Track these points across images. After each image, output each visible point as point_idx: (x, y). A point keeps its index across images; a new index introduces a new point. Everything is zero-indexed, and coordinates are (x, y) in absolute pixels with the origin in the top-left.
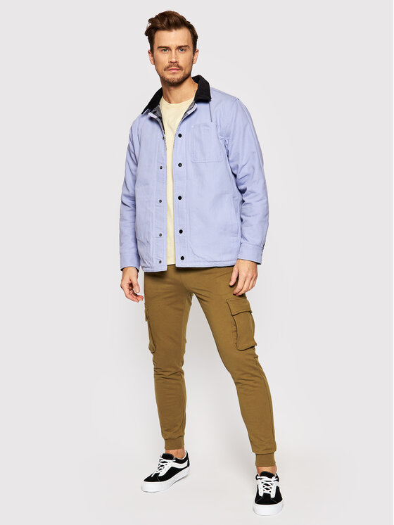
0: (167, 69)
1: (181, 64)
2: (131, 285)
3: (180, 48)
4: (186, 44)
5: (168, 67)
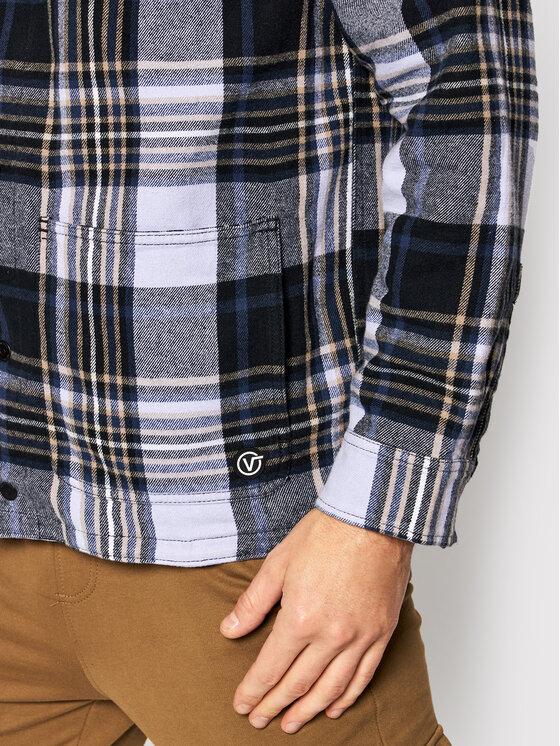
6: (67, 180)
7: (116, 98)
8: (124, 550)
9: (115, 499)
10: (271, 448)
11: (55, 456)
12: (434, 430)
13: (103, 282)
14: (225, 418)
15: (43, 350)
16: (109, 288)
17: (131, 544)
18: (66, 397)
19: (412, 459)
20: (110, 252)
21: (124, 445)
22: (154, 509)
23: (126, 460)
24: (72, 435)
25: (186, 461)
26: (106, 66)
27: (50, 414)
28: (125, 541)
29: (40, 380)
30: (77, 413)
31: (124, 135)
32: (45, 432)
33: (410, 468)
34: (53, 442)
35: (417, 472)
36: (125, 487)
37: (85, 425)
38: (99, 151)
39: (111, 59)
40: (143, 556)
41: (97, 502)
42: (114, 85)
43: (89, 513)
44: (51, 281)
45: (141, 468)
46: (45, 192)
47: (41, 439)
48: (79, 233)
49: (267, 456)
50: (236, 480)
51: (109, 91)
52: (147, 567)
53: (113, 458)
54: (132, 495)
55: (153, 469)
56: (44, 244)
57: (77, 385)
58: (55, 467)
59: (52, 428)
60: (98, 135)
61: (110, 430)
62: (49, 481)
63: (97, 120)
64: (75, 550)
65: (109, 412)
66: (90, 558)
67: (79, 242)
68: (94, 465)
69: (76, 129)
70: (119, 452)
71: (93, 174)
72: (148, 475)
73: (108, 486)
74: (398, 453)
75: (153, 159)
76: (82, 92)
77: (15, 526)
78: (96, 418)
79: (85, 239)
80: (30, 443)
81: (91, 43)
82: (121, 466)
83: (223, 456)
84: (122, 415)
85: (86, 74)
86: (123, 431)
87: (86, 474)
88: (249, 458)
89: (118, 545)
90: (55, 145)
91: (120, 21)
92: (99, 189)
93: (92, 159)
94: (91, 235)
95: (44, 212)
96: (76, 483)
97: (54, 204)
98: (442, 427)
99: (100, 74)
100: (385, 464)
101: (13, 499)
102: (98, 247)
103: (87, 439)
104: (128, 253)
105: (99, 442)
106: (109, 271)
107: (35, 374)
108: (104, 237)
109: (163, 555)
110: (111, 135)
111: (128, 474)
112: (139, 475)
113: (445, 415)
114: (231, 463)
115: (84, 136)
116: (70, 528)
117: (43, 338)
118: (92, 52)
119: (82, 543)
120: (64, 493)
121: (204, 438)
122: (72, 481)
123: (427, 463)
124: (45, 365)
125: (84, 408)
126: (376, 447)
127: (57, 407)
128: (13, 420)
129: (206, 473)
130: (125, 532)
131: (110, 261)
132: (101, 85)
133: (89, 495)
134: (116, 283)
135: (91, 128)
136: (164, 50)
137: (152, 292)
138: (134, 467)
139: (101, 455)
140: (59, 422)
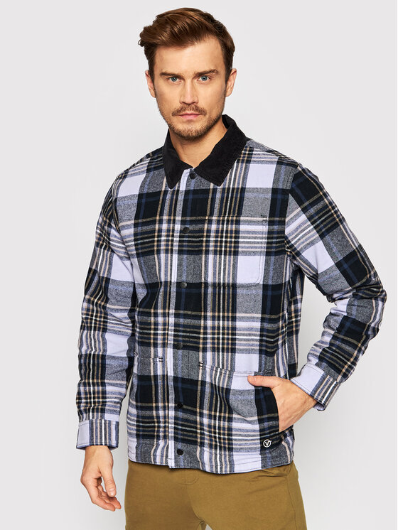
0: (177, 113)
1: (202, 104)
2: (99, 480)
3: (202, 75)
4: (212, 68)
5: (179, 111)
6: (209, 350)
7: (228, 325)
8: (224, 470)
9: (220, 455)
10: (274, 438)
11: (199, 440)
12: (339, 374)
13: (221, 386)
14: (260, 431)
15: (198, 405)
16: (223, 388)
17: (226, 467)
18: (206, 421)
19: (331, 380)
20: (225, 376)
21: (226, 437)
22: (234, 457)
23: (227, 442)
24: (206, 433)
25: (247, 442)
26: (226, 314)
27: (199, 426)
28: (224, 466)
29: (196, 415)
30: (210, 426)
31: (230, 337)
32: (196, 432)
33: (330, 382)
34: (199, 436)
35: (331, 385)
36: (225, 450)
37: (213, 430)
38: (221, 341)
39: (228, 312)
40: (230, 471)
41: (214, 455)
42: (228, 320)
43: (211, 459)
44: (204, 383)
45: (232, 444)
46: (201, 354)
47: (194, 435)
48: (215, 369)
49: (273, 441)
50: (263, 449)
51: (226, 322)
52: (232, 474)
53: (222, 441)
54: (227, 453)
55: (236, 445)
56: (201, 371)
57: (210, 417)
58: (199, 444)
59: (199, 431)
60: (221, 336)
61: (222, 432)
62: (196, 449)
63: (221, 331)
64: (205, 472)
65: (222, 426)
66: (211, 473)
67: (214, 372)
68: (214, 443)
69: (213, 334)
70: (224, 439)
71: (218, 348)
72: (234, 446)
73: (218, 450)
74: (328, 377)
75: (241, 345)
76: (216, 322)
77: (182, 464)
78: (217, 428)
79: (216, 371)
80: (190, 436)
81: (221, 307)
82: (224, 443)
83: (259, 441)
84: (226, 427)
85: (219, 317)
86: (226, 432)
87: (211, 446)
88: (267, 441)
89: (221, 468)
90: (205, 339)
91: (231, 300)
92: (221, 353)
93: (218, 344)
94: (219, 370)
95: (201, 360)
96: (206, 449)
97: (204, 358)
98: (342, 374)
99: (223, 317)
100: (323, 378)
101: (181, 454)
102: (221, 374)
103: (213, 435)
104: (230, 378)
105: (217, 435)
106: (223, 382)
107: (195, 413)
108: (223, 371)
109: (237, 469)
110: (226, 336)
111: (227, 446)
112: (231, 446)
113: (344, 371)
114: (261, 443)
115: (216, 336)
116: (203, 464)
117: (198, 401)
118: (221, 310)
119: (208, 469)
120: (202, 453)
121: (253, 436)
122: (205, 448)
123: (335, 383)
124: (198, 410)
125: (213, 425)
126: (323, 372)
127: (202, 424)
128: (184, 428)
129: (253, 446)
130: (224, 464)
131: (224, 379)
132: (223, 320)
133: (211, 453)
134: (225, 387)
135: (219, 334)
136: (244, 309)
137: (237, 391)
138: (229, 444)
139: (217, 440)
140: (201, 429)
